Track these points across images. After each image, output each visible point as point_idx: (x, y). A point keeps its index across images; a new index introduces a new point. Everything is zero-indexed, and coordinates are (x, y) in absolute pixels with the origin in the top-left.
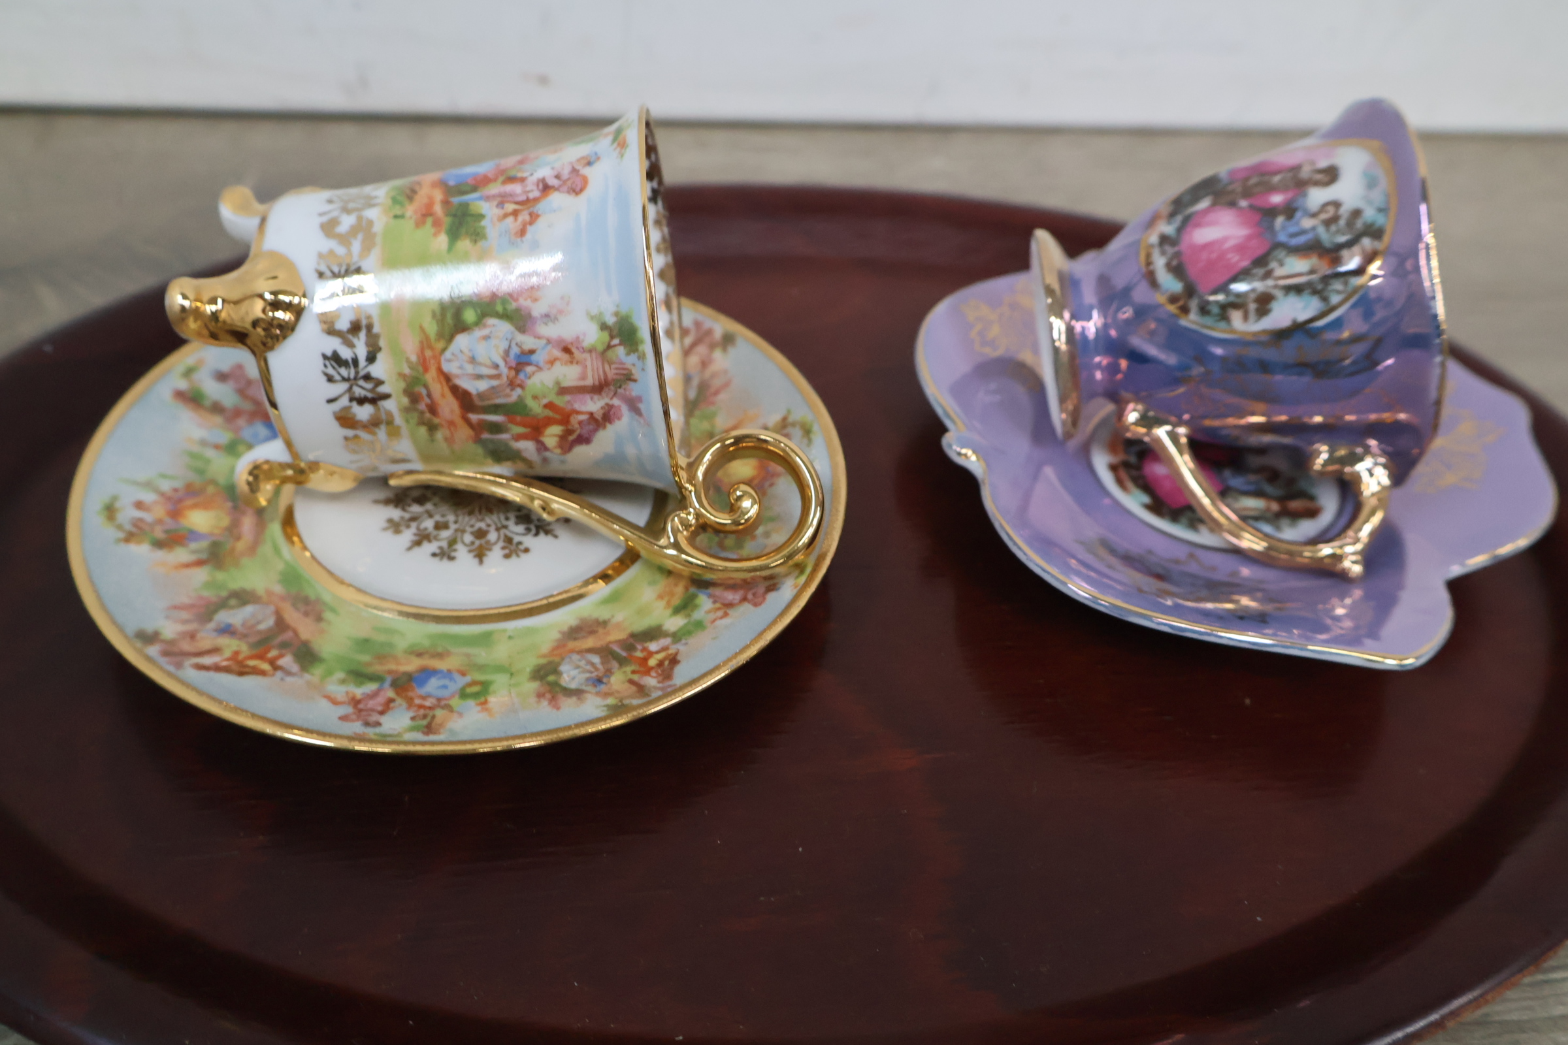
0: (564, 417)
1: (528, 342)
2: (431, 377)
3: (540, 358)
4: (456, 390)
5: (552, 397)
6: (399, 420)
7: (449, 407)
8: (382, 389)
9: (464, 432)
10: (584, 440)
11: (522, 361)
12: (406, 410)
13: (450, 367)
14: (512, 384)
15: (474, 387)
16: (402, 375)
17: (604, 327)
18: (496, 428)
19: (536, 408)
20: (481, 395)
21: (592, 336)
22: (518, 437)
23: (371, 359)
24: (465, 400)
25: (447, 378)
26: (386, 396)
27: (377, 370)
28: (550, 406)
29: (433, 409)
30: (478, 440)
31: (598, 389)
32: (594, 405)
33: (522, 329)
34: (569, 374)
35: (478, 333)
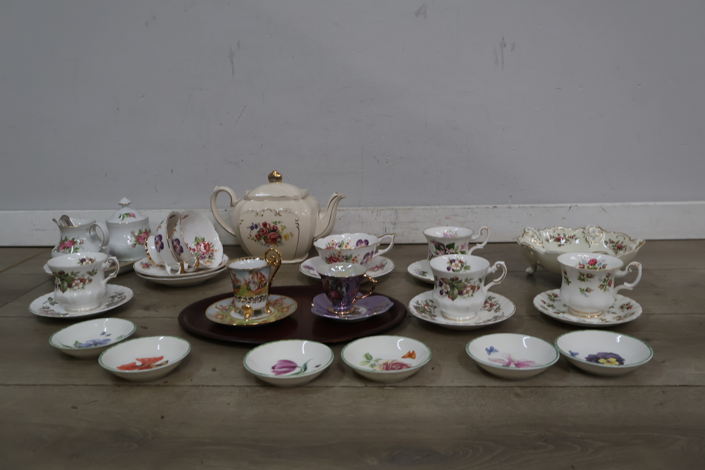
0: (261, 278)
1: (252, 282)
2: (256, 292)
3: (254, 281)
4: (258, 289)
5: (258, 279)
6: (261, 295)
7: (259, 290)
8: (257, 297)
9: (262, 289)
10: (264, 276)
11: (254, 282)
12: (259, 295)
13: (255, 290)
14: (257, 283)
15: (257, 287)
16: (255, 295)
17: (250, 274)
18: (262, 285)
19: (259, 281)
20: (258, 286)
21: (251, 275)
22: (263, 282)
23: (253, 298)
24: (259, 288)
25: (256, 290)
26: (258, 297)
27: (255, 298)
28: (259, 280)
29: (259, 292)
30: (264, 287)
31: (257, 275)
32: (259, 275)
33: (251, 282)
34: (255, 278)
35: (251, 287)
